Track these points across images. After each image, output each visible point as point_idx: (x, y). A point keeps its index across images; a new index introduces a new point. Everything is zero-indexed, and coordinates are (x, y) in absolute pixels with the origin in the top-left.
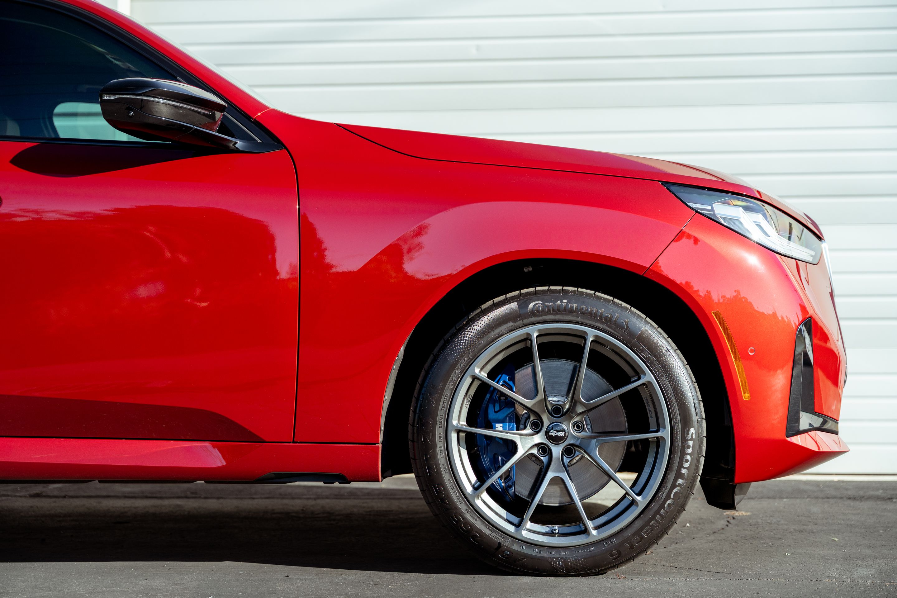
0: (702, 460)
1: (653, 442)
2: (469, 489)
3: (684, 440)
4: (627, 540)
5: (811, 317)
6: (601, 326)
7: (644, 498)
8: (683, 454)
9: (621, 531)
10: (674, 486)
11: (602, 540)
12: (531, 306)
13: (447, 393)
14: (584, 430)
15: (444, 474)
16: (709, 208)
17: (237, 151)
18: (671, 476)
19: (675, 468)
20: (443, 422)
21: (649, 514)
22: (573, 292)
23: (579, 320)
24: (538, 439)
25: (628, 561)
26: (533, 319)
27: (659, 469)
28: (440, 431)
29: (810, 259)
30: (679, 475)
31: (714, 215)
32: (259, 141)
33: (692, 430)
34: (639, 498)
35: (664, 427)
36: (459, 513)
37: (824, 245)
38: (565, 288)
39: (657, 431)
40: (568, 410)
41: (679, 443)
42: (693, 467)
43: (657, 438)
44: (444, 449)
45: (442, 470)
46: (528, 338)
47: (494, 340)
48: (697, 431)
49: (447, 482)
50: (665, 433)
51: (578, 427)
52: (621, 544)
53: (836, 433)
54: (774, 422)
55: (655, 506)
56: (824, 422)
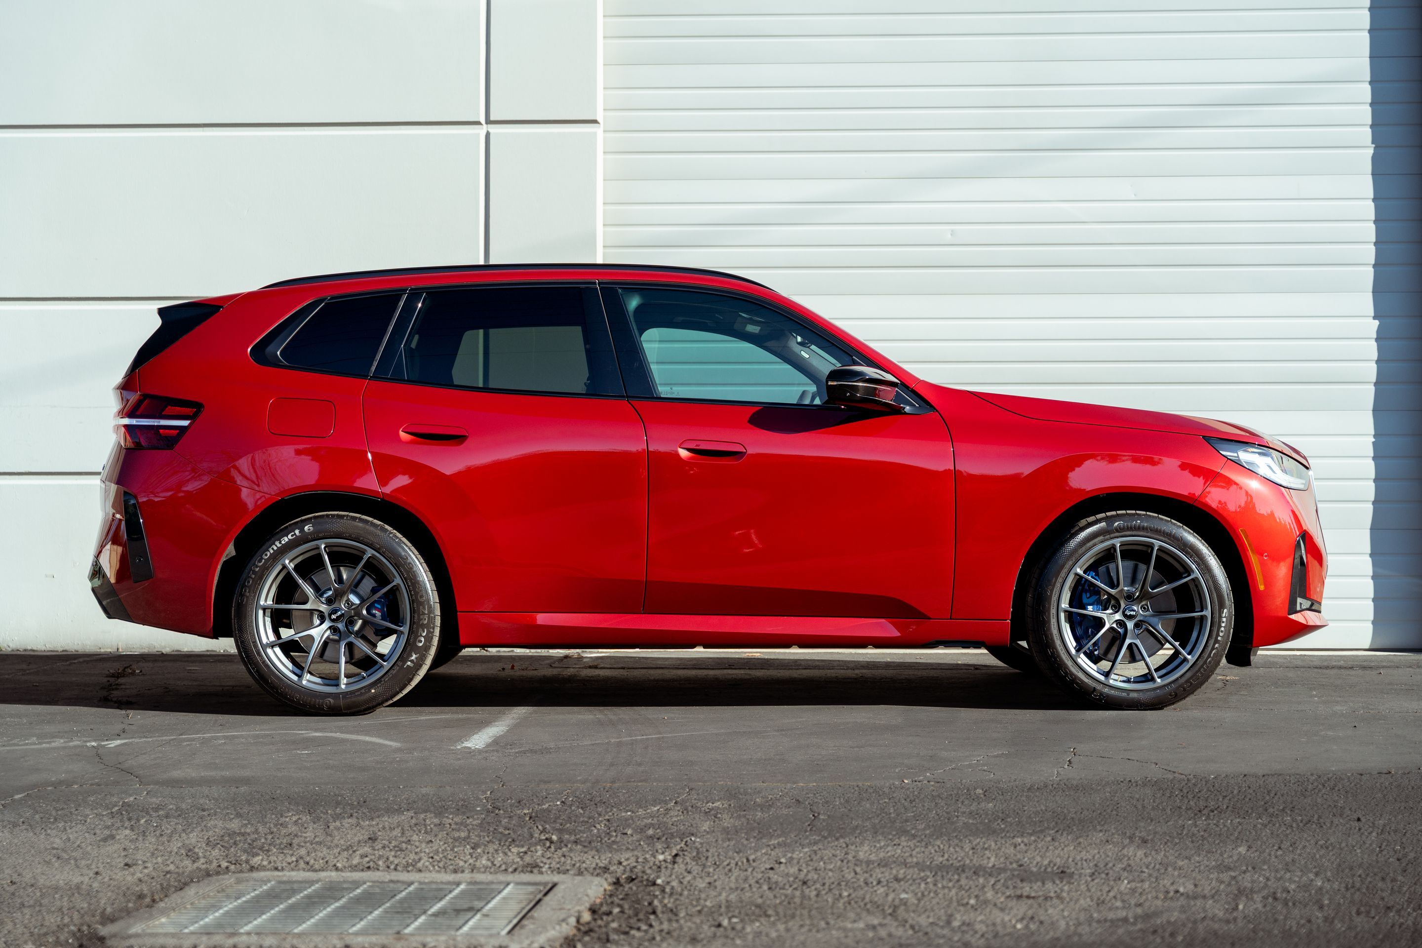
0: (1232, 630)
1: (1197, 619)
2: (1073, 651)
3: (1220, 617)
4: (1181, 686)
5: (1305, 530)
6: (1164, 539)
7: (1193, 657)
8: (1220, 626)
9: (1177, 679)
10: (1213, 648)
11: (1164, 686)
12: (1116, 524)
13: (1058, 585)
14: (1148, 610)
15: (1056, 641)
16: (1236, 455)
17: (906, 413)
18: (1212, 642)
19: (1214, 636)
20: (1055, 604)
21: (1196, 668)
22: (1144, 515)
23: (1149, 534)
24: (1118, 616)
25: (1181, 700)
26: (1117, 534)
27: (1204, 635)
28: (1053, 611)
29: (1302, 487)
30: (1216, 641)
31: (1239, 460)
32: (917, 405)
33: (1225, 611)
34: (1189, 657)
35: (1207, 609)
36: (1066, 667)
37: (1310, 473)
38: (1138, 512)
39: (1202, 611)
40: (1138, 596)
41: (1217, 619)
42: (1226, 636)
43: (1201, 616)
44: (1056, 624)
45: (1055, 638)
46: (1113, 547)
47: (1090, 549)
48: (1229, 611)
49: (1058, 647)
50: (1207, 613)
51: (1144, 608)
52: (1178, 688)
53: (1319, 612)
54: (1278, 603)
55: (1200, 663)
56: (1312, 605)
